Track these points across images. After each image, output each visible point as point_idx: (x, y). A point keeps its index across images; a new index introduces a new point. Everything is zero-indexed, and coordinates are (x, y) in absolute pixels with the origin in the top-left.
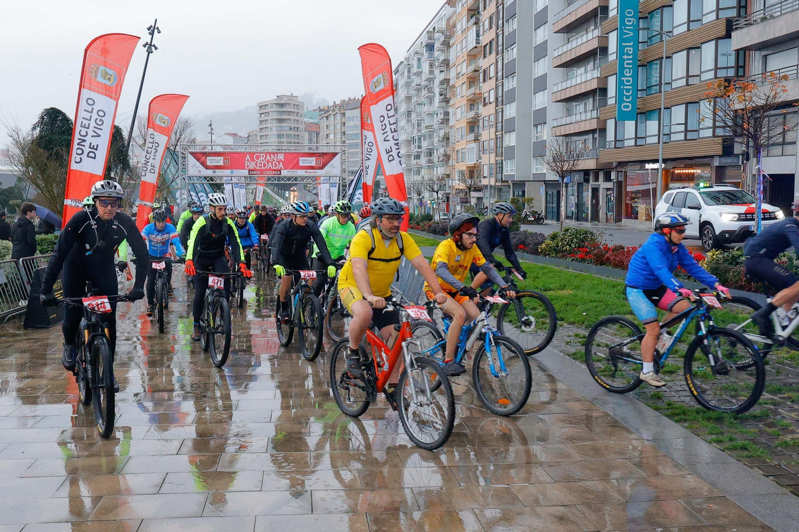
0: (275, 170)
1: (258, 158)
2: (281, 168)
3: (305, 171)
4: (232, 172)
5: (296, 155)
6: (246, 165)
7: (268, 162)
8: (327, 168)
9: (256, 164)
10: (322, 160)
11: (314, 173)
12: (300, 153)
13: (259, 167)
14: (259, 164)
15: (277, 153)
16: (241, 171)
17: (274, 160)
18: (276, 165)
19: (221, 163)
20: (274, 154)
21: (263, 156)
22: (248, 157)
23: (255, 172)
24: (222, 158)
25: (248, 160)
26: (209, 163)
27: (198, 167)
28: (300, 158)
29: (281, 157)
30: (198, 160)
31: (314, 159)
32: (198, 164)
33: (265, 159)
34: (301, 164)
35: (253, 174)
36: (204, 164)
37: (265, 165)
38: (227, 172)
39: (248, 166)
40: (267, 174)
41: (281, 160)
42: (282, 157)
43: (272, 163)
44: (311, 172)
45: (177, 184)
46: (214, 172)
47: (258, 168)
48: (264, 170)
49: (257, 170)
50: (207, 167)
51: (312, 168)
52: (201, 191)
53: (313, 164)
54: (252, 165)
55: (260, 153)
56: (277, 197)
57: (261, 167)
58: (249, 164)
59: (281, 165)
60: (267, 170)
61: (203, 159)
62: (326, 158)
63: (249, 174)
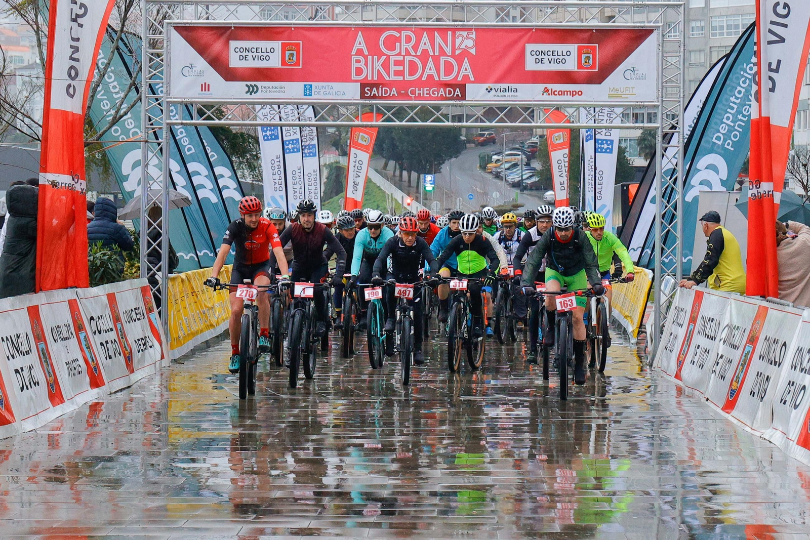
0: (446, 85)
1: (391, 43)
2: (466, 77)
3: (541, 87)
4: (308, 91)
5: (515, 36)
6: (354, 65)
7: (424, 57)
8: (614, 79)
9: (386, 65)
10: (600, 53)
11: (573, 94)
12: (528, 30)
13: (397, 73)
14: (397, 63)
15: (454, 30)
16: (337, 86)
17: (443, 52)
18: (449, 68)
19: (275, 62)
20: (443, 31)
21: (409, 39)
22: (360, 42)
23: (382, 91)
24: (277, 45)
25: (360, 52)
26: (235, 62)
27: (201, 74)
28: (530, 47)
29: (467, 42)
30: (202, 50)
31: (573, 48)
32: (201, 63)
33: (415, 48)
34: (531, 65)
35: (374, 97)
36: (219, 64)
37: (413, 68)
38: (293, 90)
39: (359, 71)
40: (419, 97)
41: (465, 53)
42: (470, 43)
43: (436, 60)
44: (561, 93)
45: (126, 131)
46: (252, 90)
47: (393, 78)
48: (411, 84)
49: (390, 84)
50: (230, 75)
51: (566, 77)
52: (194, 158)
53: (571, 65)
54: (373, 69)
55: (399, 29)
56: (398, 194)
57: (401, 73)
58: (362, 65)
59: (466, 69)
60: (419, 83)
61: (217, 46)
62: (610, 48)
63: (363, 96)
